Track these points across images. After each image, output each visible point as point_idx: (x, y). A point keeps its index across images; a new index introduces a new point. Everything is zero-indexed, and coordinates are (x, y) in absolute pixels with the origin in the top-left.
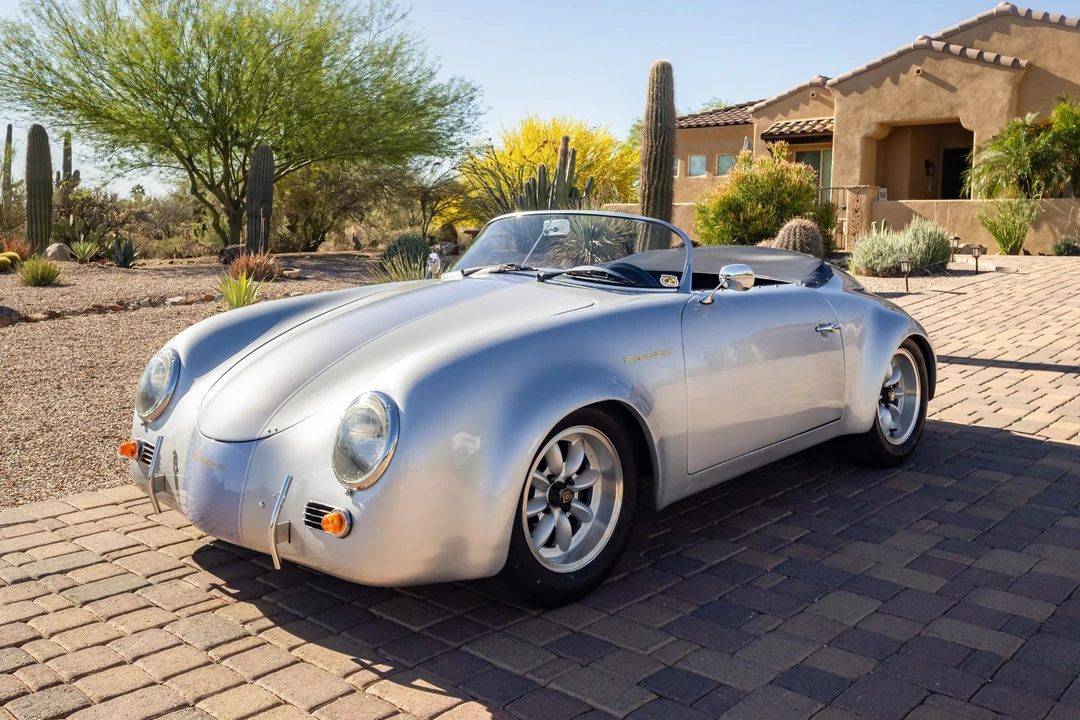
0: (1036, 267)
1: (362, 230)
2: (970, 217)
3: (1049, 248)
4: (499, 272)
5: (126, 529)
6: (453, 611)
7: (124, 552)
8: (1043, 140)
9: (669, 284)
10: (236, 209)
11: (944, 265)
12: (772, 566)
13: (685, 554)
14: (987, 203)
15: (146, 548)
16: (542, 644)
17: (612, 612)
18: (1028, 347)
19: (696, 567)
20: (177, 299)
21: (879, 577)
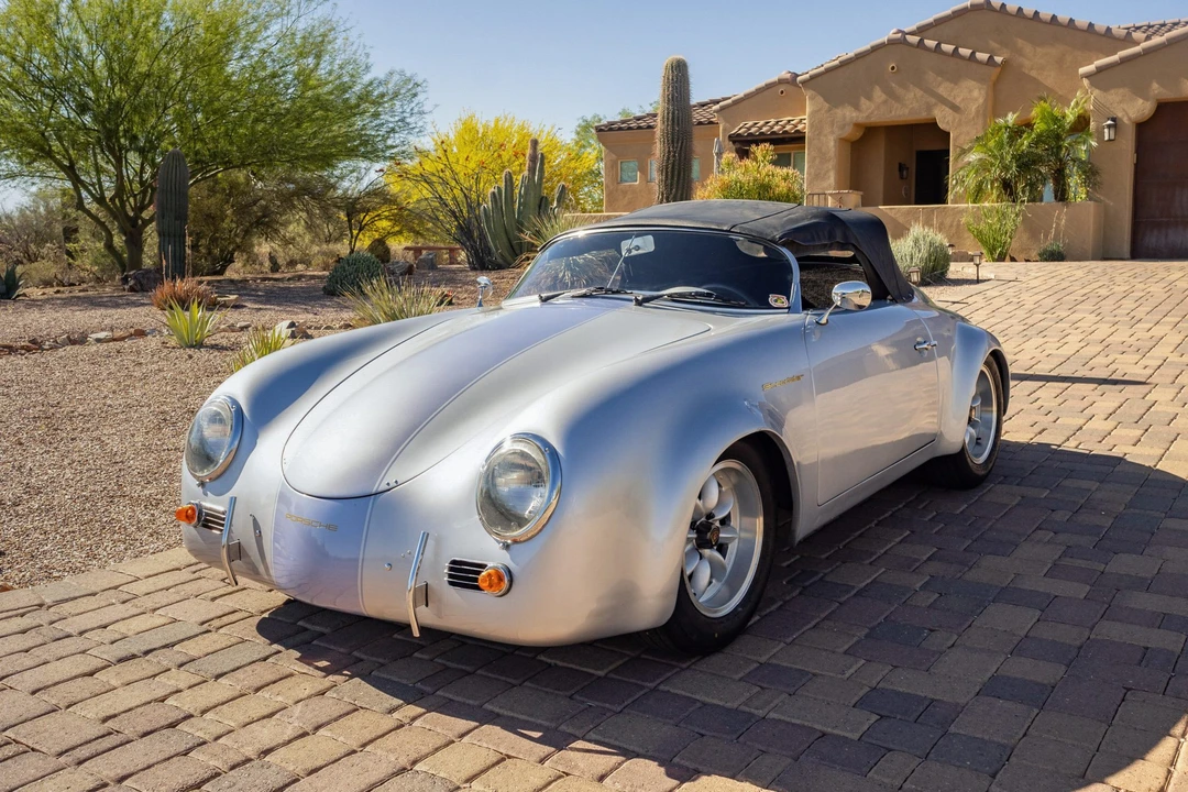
0: (1033, 274)
1: (277, 247)
2: (955, 223)
3: (1034, 254)
4: (584, 296)
5: (211, 595)
6: (628, 653)
7: (225, 620)
8: (1025, 142)
9: (779, 304)
10: (133, 227)
11: (943, 274)
12: (919, 585)
13: (828, 579)
14: (973, 208)
15: (247, 614)
16: (737, 677)
17: (789, 640)
18: (1058, 356)
19: (848, 592)
20: (102, 335)
21: (1025, 587)
